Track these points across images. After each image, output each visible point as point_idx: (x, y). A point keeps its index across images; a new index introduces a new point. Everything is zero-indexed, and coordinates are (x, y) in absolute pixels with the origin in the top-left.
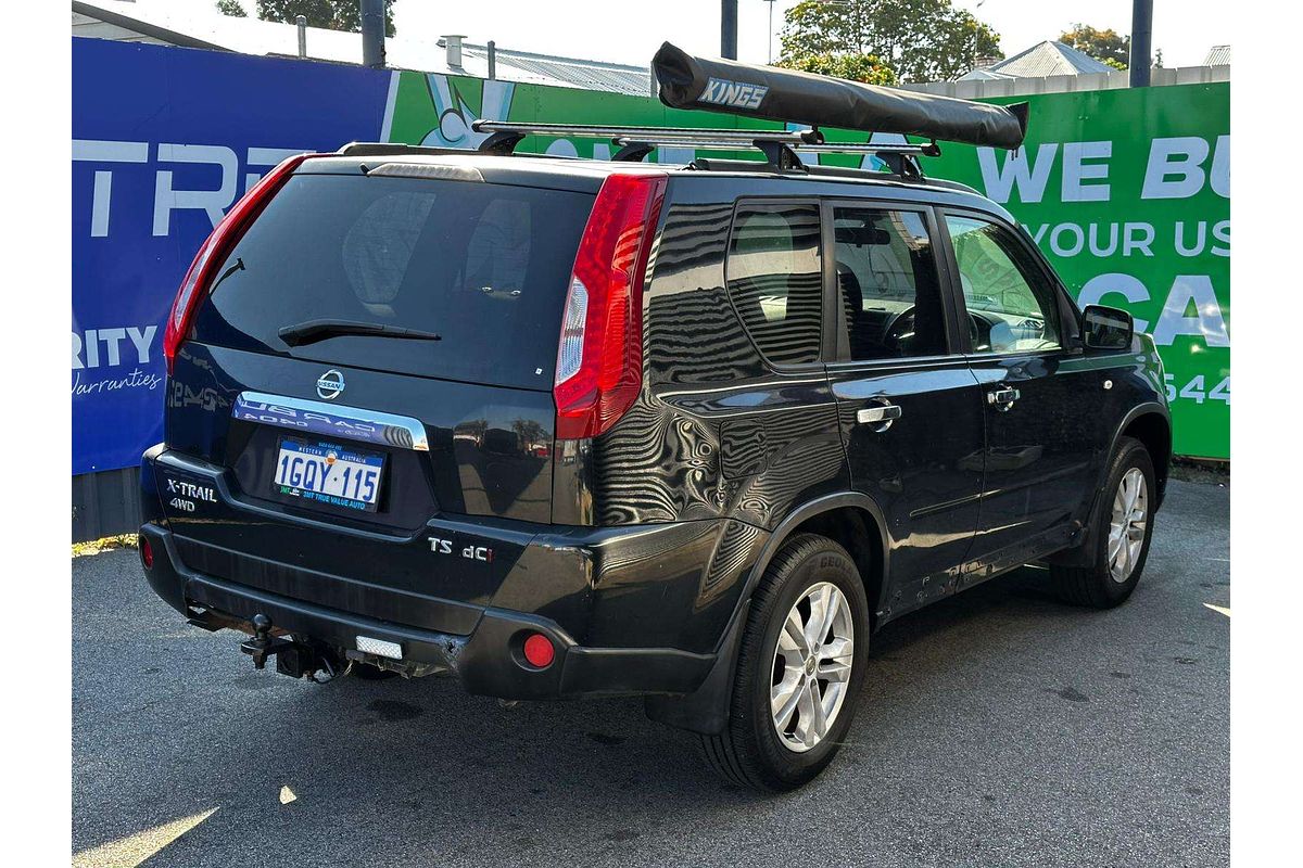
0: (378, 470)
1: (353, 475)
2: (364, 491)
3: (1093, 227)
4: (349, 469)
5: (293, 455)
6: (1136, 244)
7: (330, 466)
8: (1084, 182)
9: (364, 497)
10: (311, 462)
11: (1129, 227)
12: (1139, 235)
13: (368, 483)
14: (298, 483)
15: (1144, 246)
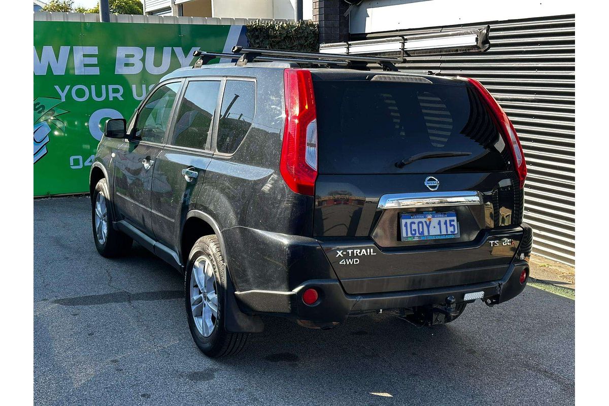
0: (455, 218)
1: (442, 224)
2: (450, 229)
3: (93, 87)
4: (440, 221)
5: (409, 221)
6: (115, 95)
7: (430, 222)
8: (86, 65)
9: (451, 232)
10: (419, 223)
11: (111, 87)
12: (116, 91)
13: (451, 225)
14: (416, 234)
15: (119, 95)
